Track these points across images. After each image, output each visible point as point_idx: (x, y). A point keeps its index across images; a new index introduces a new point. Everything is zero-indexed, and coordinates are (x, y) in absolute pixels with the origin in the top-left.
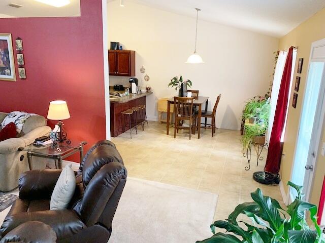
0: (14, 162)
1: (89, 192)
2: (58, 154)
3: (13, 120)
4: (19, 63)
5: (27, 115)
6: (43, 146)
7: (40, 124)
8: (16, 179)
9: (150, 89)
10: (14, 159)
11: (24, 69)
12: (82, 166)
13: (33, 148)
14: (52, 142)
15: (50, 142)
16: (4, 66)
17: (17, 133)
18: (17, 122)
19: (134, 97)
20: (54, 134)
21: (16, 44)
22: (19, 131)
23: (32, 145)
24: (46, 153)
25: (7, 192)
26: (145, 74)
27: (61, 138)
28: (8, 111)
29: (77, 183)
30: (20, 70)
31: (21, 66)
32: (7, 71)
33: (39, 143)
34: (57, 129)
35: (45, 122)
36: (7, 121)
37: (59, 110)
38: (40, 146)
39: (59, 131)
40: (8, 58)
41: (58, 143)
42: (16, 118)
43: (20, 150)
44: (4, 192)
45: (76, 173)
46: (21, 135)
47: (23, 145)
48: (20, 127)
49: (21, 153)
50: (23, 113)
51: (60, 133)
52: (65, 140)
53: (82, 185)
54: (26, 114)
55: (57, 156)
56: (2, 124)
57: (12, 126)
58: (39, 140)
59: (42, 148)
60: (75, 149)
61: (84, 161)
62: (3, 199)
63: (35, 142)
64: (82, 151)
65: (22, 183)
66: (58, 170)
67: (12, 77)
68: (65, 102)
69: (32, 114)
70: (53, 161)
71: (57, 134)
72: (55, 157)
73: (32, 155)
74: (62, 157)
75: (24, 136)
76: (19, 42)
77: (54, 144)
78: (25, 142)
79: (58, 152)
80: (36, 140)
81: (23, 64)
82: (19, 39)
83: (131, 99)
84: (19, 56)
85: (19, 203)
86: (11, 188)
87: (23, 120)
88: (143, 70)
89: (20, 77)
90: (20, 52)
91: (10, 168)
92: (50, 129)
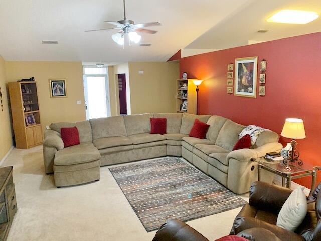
0: (246, 169)
2: (288, 173)
3: (249, 132)
4: (260, 82)
5: (262, 130)
6: (273, 161)
7: (273, 140)
8: (246, 186)
10: (246, 168)
11: (264, 87)
12: (316, 193)
13: (264, 161)
14: (282, 159)
15: (281, 158)
16: (248, 85)
17: (251, 145)
18: (252, 135)
20: (285, 152)
21: (261, 65)
22: (253, 143)
23: (263, 158)
24: (275, 168)
25: (237, 194)
27: (292, 157)
28: (246, 124)
29: (308, 210)
30: (261, 88)
31: (262, 85)
32: (250, 89)
33: (269, 157)
34: (289, 147)
35: (277, 138)
36: (244, 133)
37: (294, 128)
38: (269, 160)
39: (291, 149)
40: (252, 78)
41: (288, 161)
42: (252, 131)
43: (252, 160)
44: (235, 194)
45: (308, 199)
46: (254, 147)
47: (255, 156)
48: (254, 139)
49: (253, 163)
50: (258, 128)
51: (292, 152)
52: (297, 160)
53: (314, 214)
54: (261, 128)
55: (286, 175)
56: (240, 134)
57: (248, 137)
58: (270, 155)
59: (271, 163)
60: (308, 172)
61: (319, 188)
62: (234, 200)
63: (266, 156)
64: (315, 176)
65: (253, 190)
66: (285, 188)
67: (253, 95)
68: (301, 121)
69: (266, 129)
70: (280, 178)
71: (289, 152)
72: (284, 175)
73: (262, 167)
74: (291, 177)
75: (258, 148)
76: (263, 64)
77: (285, 162)
78: (258, 153)
79: (288, 171)
80: (267, 154)
81: (264, 82)
82: (264, 60)
84: (262, 76)
85: (248, 208)
86: (241, 192)
87: (257, 133)
89: (260, 95)
90: (263, 72)
91: (243, 174)
92: (281, 145)
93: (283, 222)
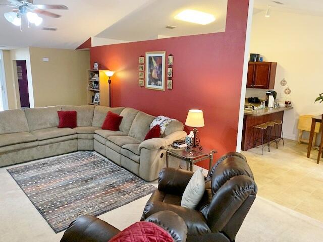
0: (156, 157)
1: (217, 200)
2: (191, 157)
3: (159, 123)
4: (168, 76)
5: (170, 120)
6: (179, 148)
7: (179, 129)
8: (156, 172)
9: (290, 103)
10: (156, 155)
11: (171, 81)
12: (212, 173)
13: (171, 148)
14: (187, 146)
15: (185, 145)
16: (157, 78)
17: (161, 134)
18: (161, 125)
19: (270, 111)
20: (189, 139)
21: (168, 60)
22: (162, 132)
23: (171, 146)
24: (180, 154)
25: (148, 182)
26: (285, 87)
27: (194, 143)
28: (156, 114)
29: (206, 188)
30: (169, 81)
31: (170, 78)
32: (159, 82)
33: (176, 145)
34: (192, 135)
35: (182, 127)
36: (155, 123)
37: (195, 118)
38: (176, 147)
39: (193, 137)
40: (161, 72)
41: (191, 147)
42: (161, 121)
43: (161, 148)
44: (146, 181)
45: (205, 179)
46: (163, 136)
47: (164, 145)
48: (163, 129)
49: (162, 151)
50: (166, 118)
51: (194, 139)
52: (198, 146)
53: (210, 191)
54: (169, 118)
55: (189, 159)
56: (151, 125)
57: (158, 128)
58: (176, 143)
59: (178, 149)
60: (206, 155)
61: (214, 168)
62: (145, 187)
63: (173, 144)
64: (212, 158)
65: (161, 176)
66: (189, 171)
67: (162, 88)
68: (201, 111)
69: (173, 120)
70: (185, 163)
71: (191, 139)
72: (188, 160)
73: (170, 154)
74: (193, 161)
75: (166, 137)
76: (170, 58)
77: (188, 148)
78: (166, 142)
79: (191, 156)
80: (175, 142)
81: (171, 76)
82: (171, 55)
83: (266, 113)
84: (169, 70)
85: (157, 193)
86: (151, 179)
87: (166, 124)
88: (283, 83)
89: (168, 88)
90: (170, 67)
91: (153, 163)
92: (186, 133)
93: (186, 202)
